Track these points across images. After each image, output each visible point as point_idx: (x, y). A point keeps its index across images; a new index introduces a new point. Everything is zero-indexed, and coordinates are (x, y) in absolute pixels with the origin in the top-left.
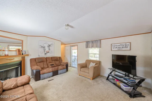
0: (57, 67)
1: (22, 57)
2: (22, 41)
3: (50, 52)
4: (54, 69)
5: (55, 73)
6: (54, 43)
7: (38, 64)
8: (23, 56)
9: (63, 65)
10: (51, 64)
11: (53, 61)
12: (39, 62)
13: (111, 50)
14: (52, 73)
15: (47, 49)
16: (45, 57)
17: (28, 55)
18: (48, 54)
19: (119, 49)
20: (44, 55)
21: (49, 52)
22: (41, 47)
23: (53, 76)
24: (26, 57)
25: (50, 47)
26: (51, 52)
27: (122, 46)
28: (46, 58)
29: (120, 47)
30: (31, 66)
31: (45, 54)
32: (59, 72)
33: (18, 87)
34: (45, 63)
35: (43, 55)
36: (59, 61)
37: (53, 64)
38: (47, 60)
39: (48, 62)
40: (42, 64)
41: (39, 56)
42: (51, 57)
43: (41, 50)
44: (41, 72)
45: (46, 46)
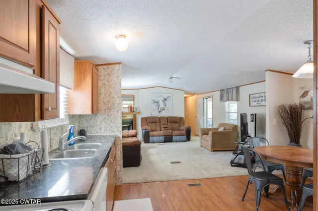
0: (170, 131)
1: (134, 115)
2: (134, 96)
3: (166, 109)
4: (166, 132)
5: (168, 139)
6: (173, 95)
7: (150, 124)
8: (134, 113)
9: (183, 130)
10: (165, 126)
11: (169, 124)
12: (151, 123)
13: (250, 106)
14: (163, 137)
15: (162, 105)
16: (159, 116)
17: (139, 113)
18: (163, 111)
19: (258, 104)
20: (158, 114)
21: (164, 110)
22: (154, 102)
23: (165, 142)
24: (137, 115)
25: (166, 101)
26: (168, 109)
27: (261, 98)
28: (160, 118)
29: (259, 99)
30: (142, 126)
31: (160, 112)
32: (174, 138)
33: (129, 137)
34: (158, 124)
35: (156, 114)
36: (178, 124)
37: (168, 126)
38: (161, 121)
39: (161, 123)
40: (154, 125)
41: (151, 115)
42: (167, 116)
43: (154, 106)
44: (150, 133)
45: (160, 100)
